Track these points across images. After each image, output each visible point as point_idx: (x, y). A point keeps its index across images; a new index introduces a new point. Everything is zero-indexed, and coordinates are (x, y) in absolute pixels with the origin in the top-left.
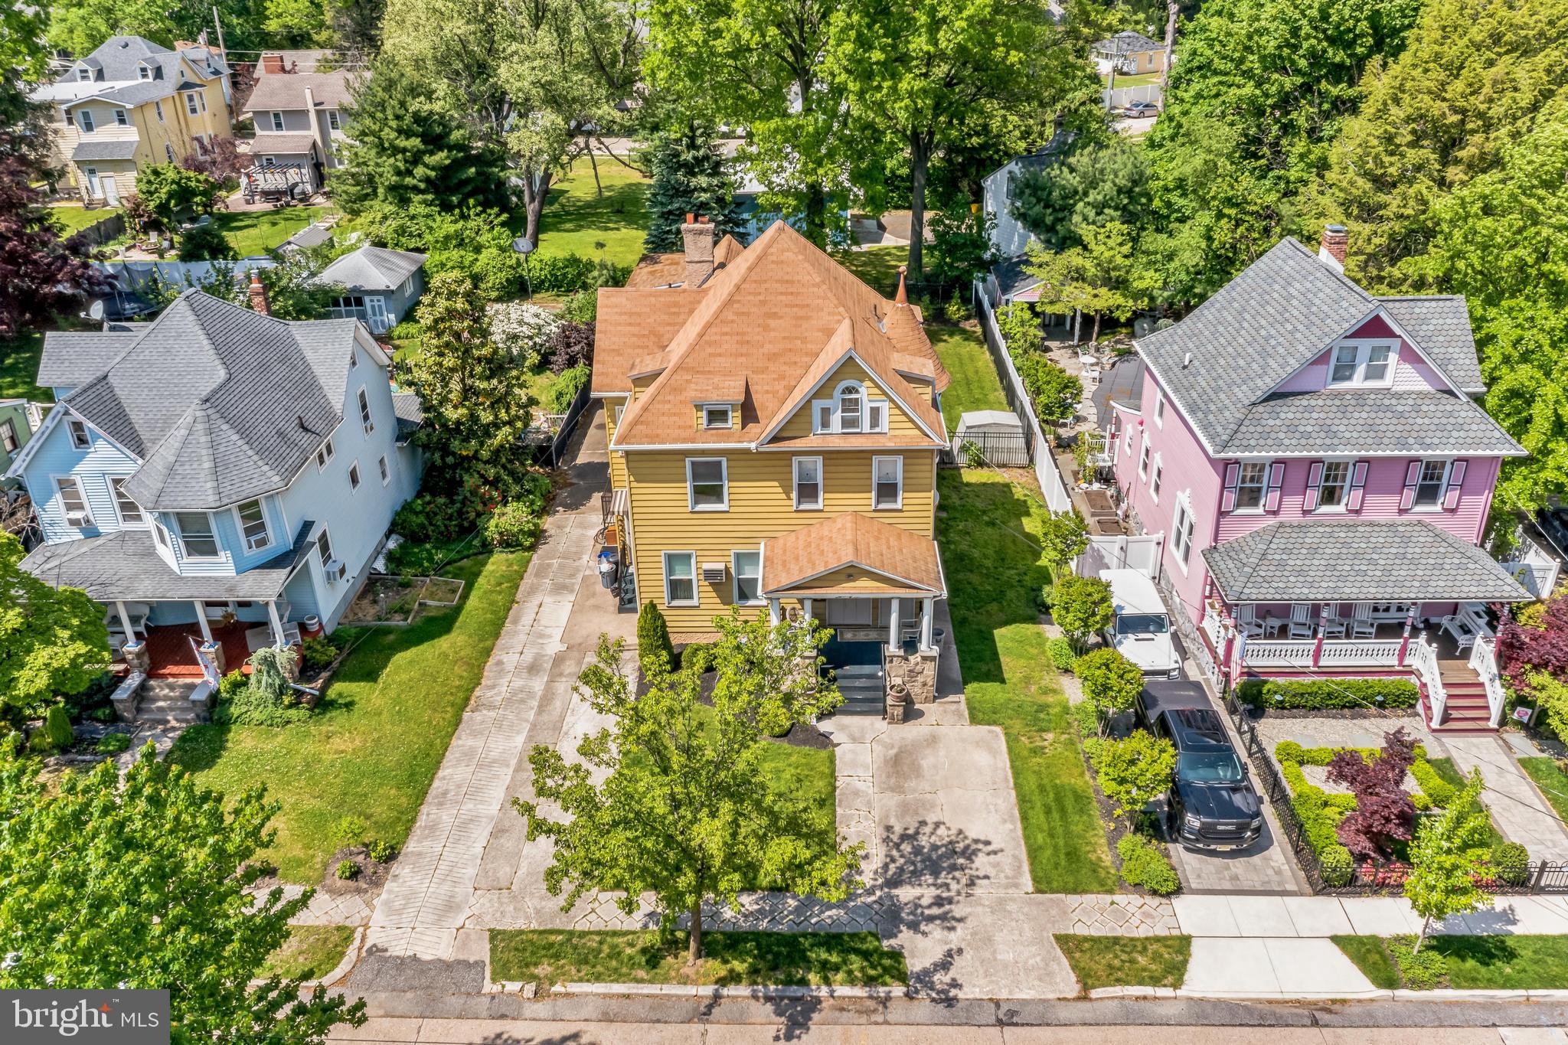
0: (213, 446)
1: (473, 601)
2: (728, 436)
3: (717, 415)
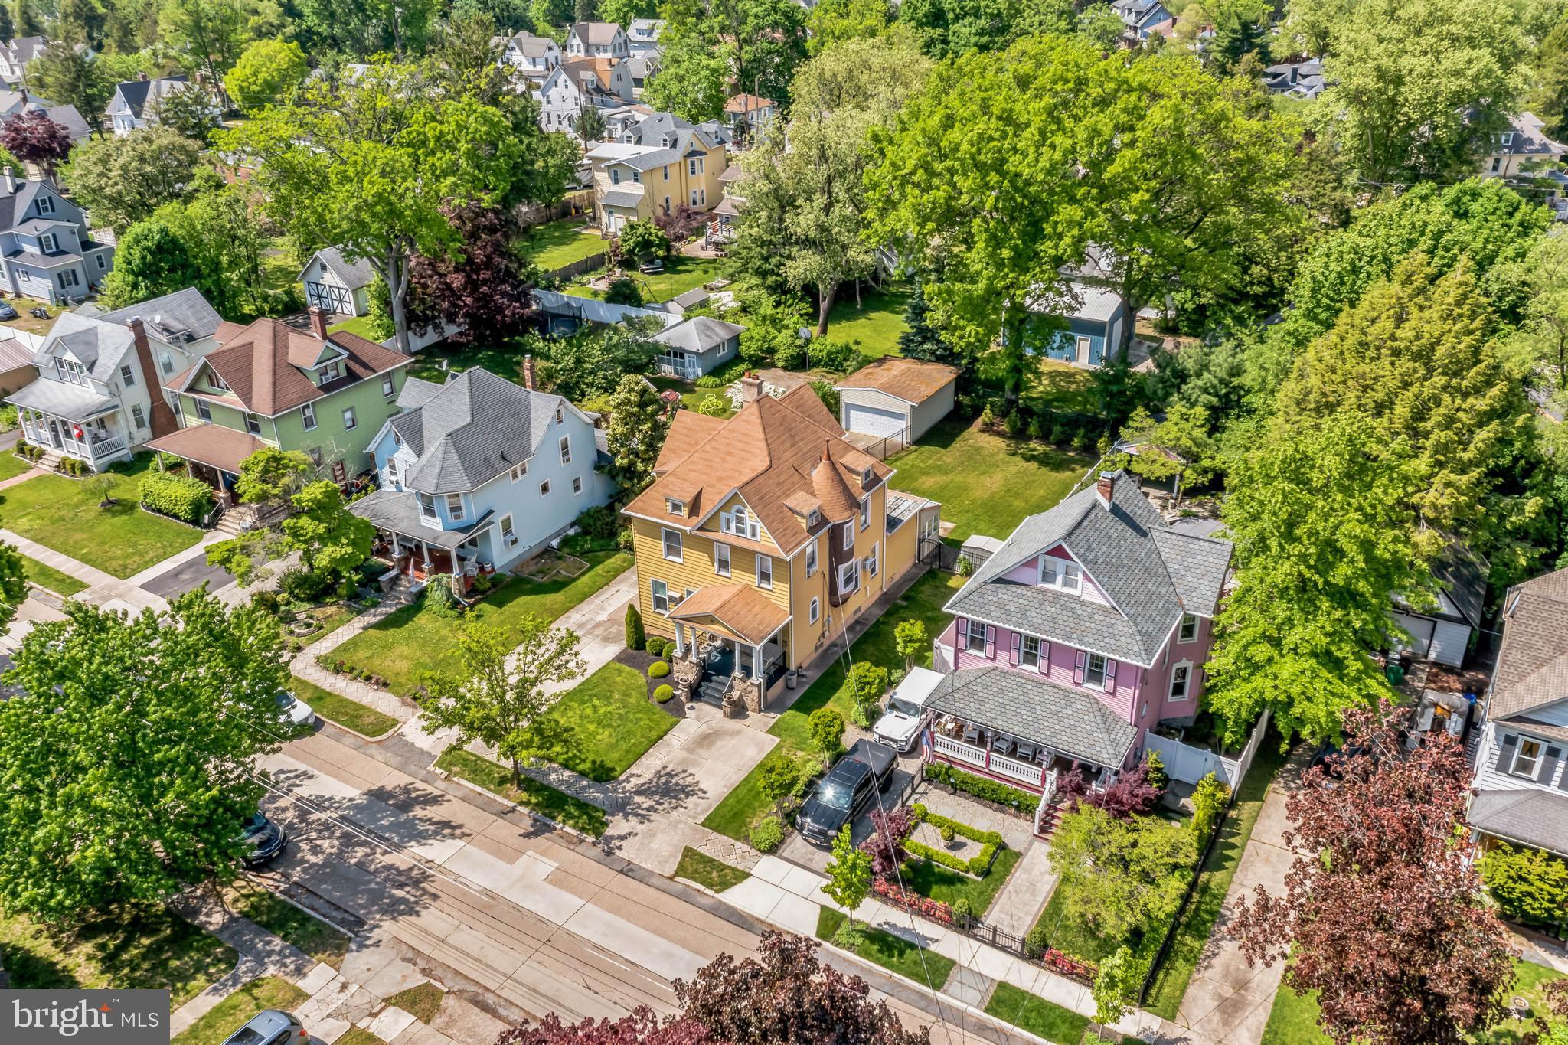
0: (444, 460)
1: (585, 579)
2: (679, 520)
3: (676, 507)
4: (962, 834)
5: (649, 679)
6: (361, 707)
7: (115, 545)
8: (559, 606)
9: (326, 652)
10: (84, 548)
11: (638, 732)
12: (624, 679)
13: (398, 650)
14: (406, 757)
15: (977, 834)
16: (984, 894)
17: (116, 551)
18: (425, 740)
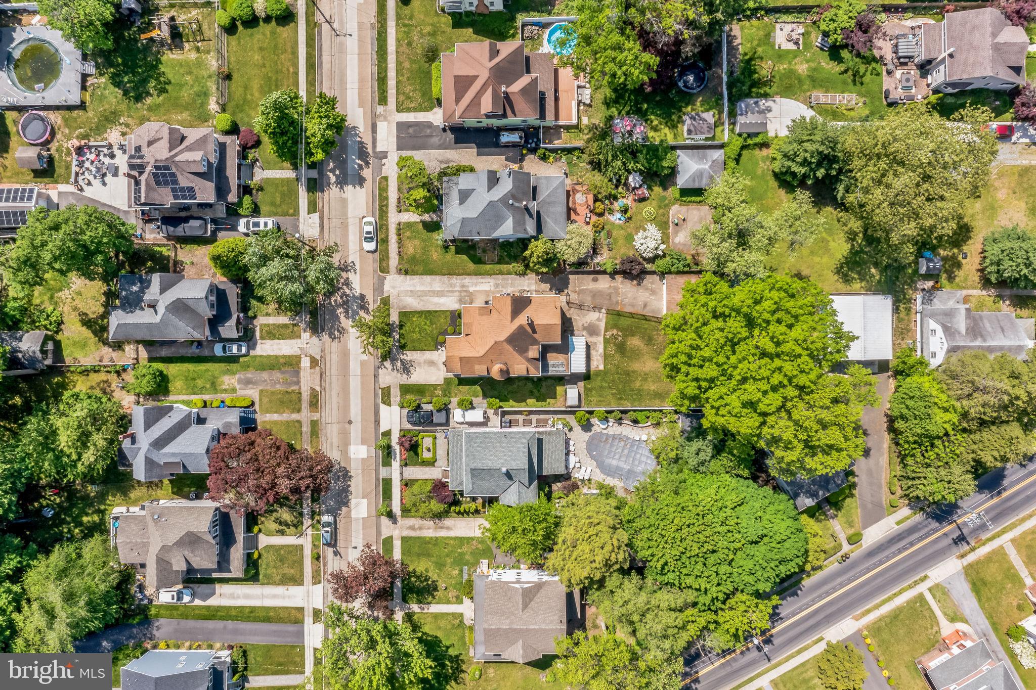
4: (433, 449)
5: (446, 330)
6: (388, 257)
7: (410, 84)
8: (468, 271)
9: (403, 221)
10: (403, 75)
11: (422, 344)
12: (443, 322)
13: (417, 242)
14: (379, 287)
15: (435, 453)
16: (415, 464)
17: (408, 89)
18: (387, 287)
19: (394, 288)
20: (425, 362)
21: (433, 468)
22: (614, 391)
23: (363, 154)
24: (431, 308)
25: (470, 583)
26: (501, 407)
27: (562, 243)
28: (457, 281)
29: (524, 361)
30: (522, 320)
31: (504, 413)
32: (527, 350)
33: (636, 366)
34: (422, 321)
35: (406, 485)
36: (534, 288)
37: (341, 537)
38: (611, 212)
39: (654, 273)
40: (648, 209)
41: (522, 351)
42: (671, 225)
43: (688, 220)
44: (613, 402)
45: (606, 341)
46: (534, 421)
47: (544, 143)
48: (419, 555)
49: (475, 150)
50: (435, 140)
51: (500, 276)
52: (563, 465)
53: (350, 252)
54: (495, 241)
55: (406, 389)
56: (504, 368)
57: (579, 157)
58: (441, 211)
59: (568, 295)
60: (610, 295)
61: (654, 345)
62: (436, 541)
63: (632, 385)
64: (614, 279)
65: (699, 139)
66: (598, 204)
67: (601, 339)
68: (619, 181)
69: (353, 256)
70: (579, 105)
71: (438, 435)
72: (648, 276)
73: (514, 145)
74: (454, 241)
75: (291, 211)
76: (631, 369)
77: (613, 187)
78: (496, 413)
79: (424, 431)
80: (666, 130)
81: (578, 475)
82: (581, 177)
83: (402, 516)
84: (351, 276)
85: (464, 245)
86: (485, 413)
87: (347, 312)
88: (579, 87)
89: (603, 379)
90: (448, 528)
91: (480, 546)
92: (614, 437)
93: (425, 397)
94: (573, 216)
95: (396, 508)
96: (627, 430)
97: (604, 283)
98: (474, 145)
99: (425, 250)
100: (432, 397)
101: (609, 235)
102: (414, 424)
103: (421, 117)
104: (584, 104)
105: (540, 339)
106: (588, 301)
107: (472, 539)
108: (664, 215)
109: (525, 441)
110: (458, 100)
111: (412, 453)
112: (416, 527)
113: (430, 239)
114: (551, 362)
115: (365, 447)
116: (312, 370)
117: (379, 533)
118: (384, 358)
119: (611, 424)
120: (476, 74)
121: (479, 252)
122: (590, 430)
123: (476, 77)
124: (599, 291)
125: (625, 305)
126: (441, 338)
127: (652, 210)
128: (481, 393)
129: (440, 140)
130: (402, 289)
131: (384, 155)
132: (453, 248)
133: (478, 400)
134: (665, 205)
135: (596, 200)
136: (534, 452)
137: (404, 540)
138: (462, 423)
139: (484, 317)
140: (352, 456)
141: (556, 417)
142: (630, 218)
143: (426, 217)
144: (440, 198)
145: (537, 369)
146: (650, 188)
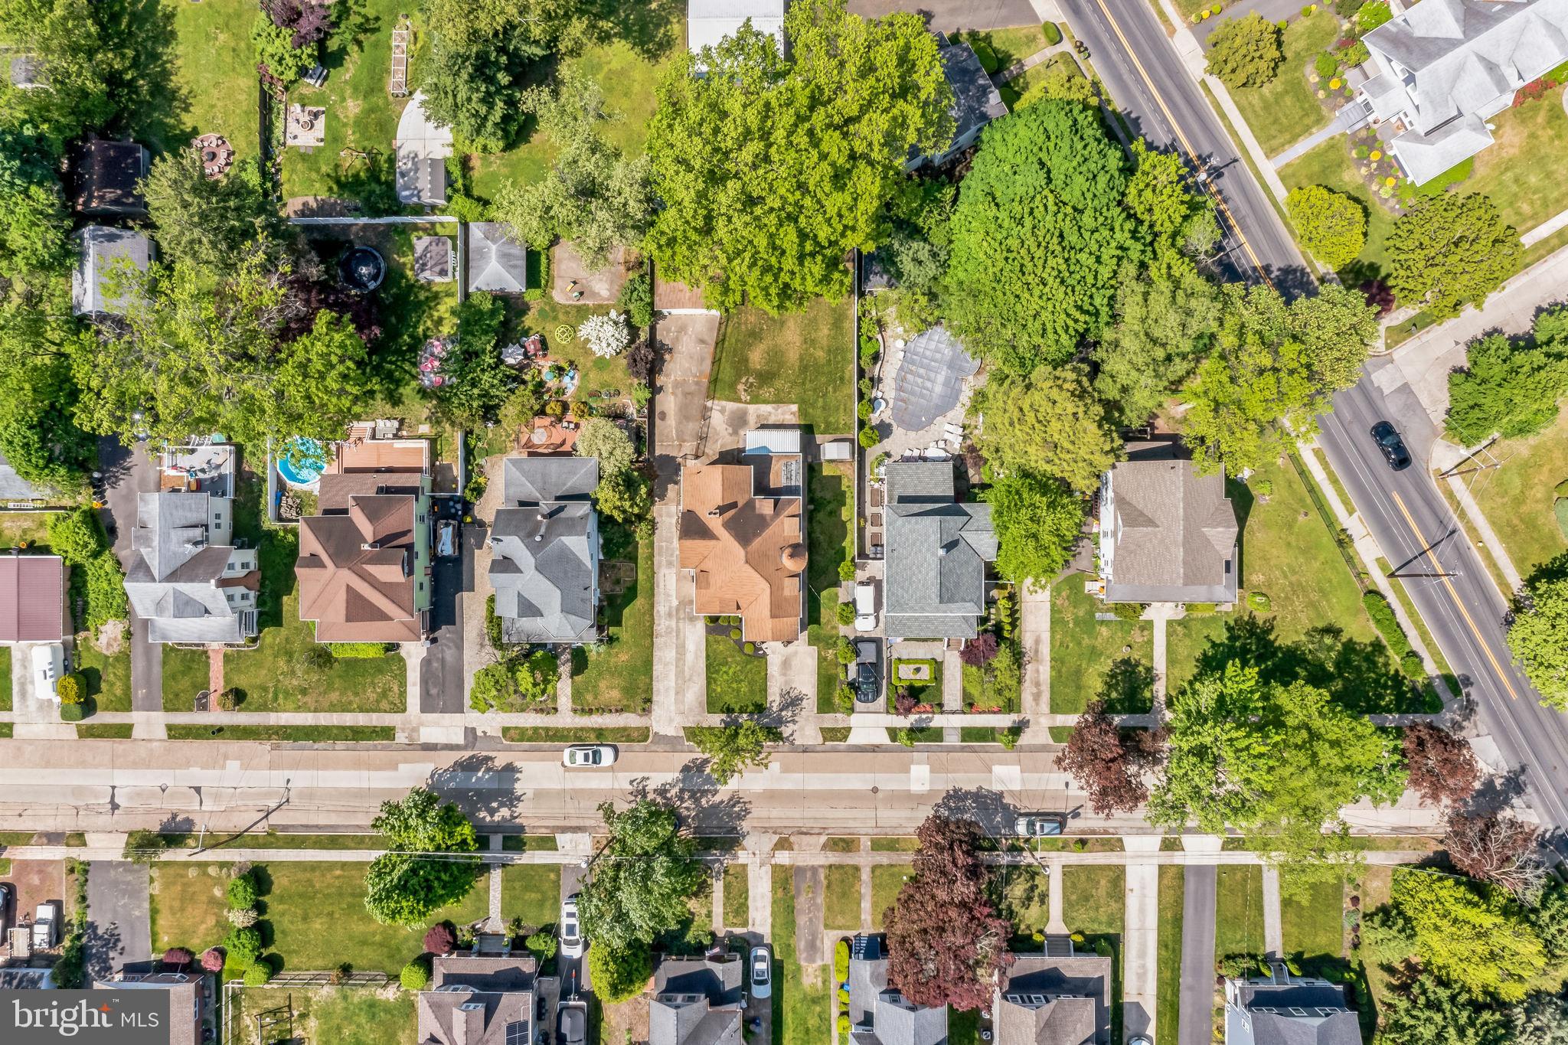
4: (917, 663)
5: (736, 642)
6: (625, 729)
7: (365, 692)
8: (647, 607)
9: (570, 705)
10: (350, 703)
11: (757, 678)
12: (724, 646)
13: (603, 684)
14: (671, 743)
15: (923, 661)
16: (939, 690)
17: (371, 695)
18: (670, 731)
19: (671, 720)
20: (784, 675)
21: (946, 665)
22: (830, 389)
23: (469, 766)
24: (702, 664)
25: (1120, 608)
26: (853, 560)
27: (605, 464)
28: (662, 624)
29: (778, 521)
30: (715, 523)
31: (862, 554)
32: (762, 517)
33: (793, 356)
34: (722, 678)
35: (971, 705)
36: (673, 508)
37: (1049, 807)
38: (561, 391)
39: (653, 329)
40: (558, 335)
41: (762, 523)
42: (581, 302)
43: (575, 277)
44: (846, 391)
45: (756, 400)
46: (875, 510)
47: (456, 490)
48: (1079, 688)
49: (465, 594)
50: (449, 655)
51: (656, 560)
52: (939, 465)
53: (616, 786)
54: (602, 567)
55: (825, 704)
56: (788, 551)
57: (479, 439)
58: (556, 646)
59: (685, 457)
60: (686, 394)
61: (762, 329)
62: (1057, 661)
63: (822, 361)
64: (661, 388)
65: (453, 260)
66: (548, 410)
67: (752, 408)
68: (515, 379)
69: (622, 782)
70: (401, 438)
71: (895, 656)
72: (658, 338)
73: (459, 534)
74: (600, 629)
75: (552, 876)
76: (797, 364)
77: (522, 387)
78: (863, 567)
79: (890, 677)
80: (442, 308)
81: (956, 445)
82: (508, 436)
83: (1019, 712)
84: (651, 786)
85: (608, 612)
86: (862, 583)
87: (704, 793)
88: (373, 437)
89: (813, 406)
90: (1037, 642)
91: (1064, 594)
92: (900, 389)
93: (837, 675)
94: (567, 448)
95: (1005, 721)
96: (889, 370)
97: (668, 403)
98: (458, 596)
99: (615, 672)
100: (837, 665)
101: (596, 394)
102: (877, 693)
103: (414, 676)
104: (399, 429)
105: (747, 497)
106: (692, 427)
107: (1053, 605)
108: (567, 313)
109: (900, 521)
110: (384, 617)
111: (922, 696)
112: (1035, 690)
113: (598, 664)
114: (783, 482)
115: (913, 768)
116: (796, 847)
117: (1044, 748)
118: (778, 737)
119: (880, 394)
120: (344, 588)
121: (619, 590)
122: (889, 425)
123: (349, 588)
124: (680, 410)
125: (701, 372)
126: (748, 649)
127: (559, 330)
128: (833, 590)
129: (449, 648)
130: (673, 708)
131: (470, 732)
132: (612, 630)
133: (842, 594)
134: (552, 311)
135: (542, 412)
136: (917, 508)
137: (1055, 709)
138: (877, 618)
139: (712, 581)
140: (927, 787)
141: (868, 476)
142: (571, 363)
143: (565, 669)
144: (535, 647)
145: (791, 502)
146: (526, 333)
